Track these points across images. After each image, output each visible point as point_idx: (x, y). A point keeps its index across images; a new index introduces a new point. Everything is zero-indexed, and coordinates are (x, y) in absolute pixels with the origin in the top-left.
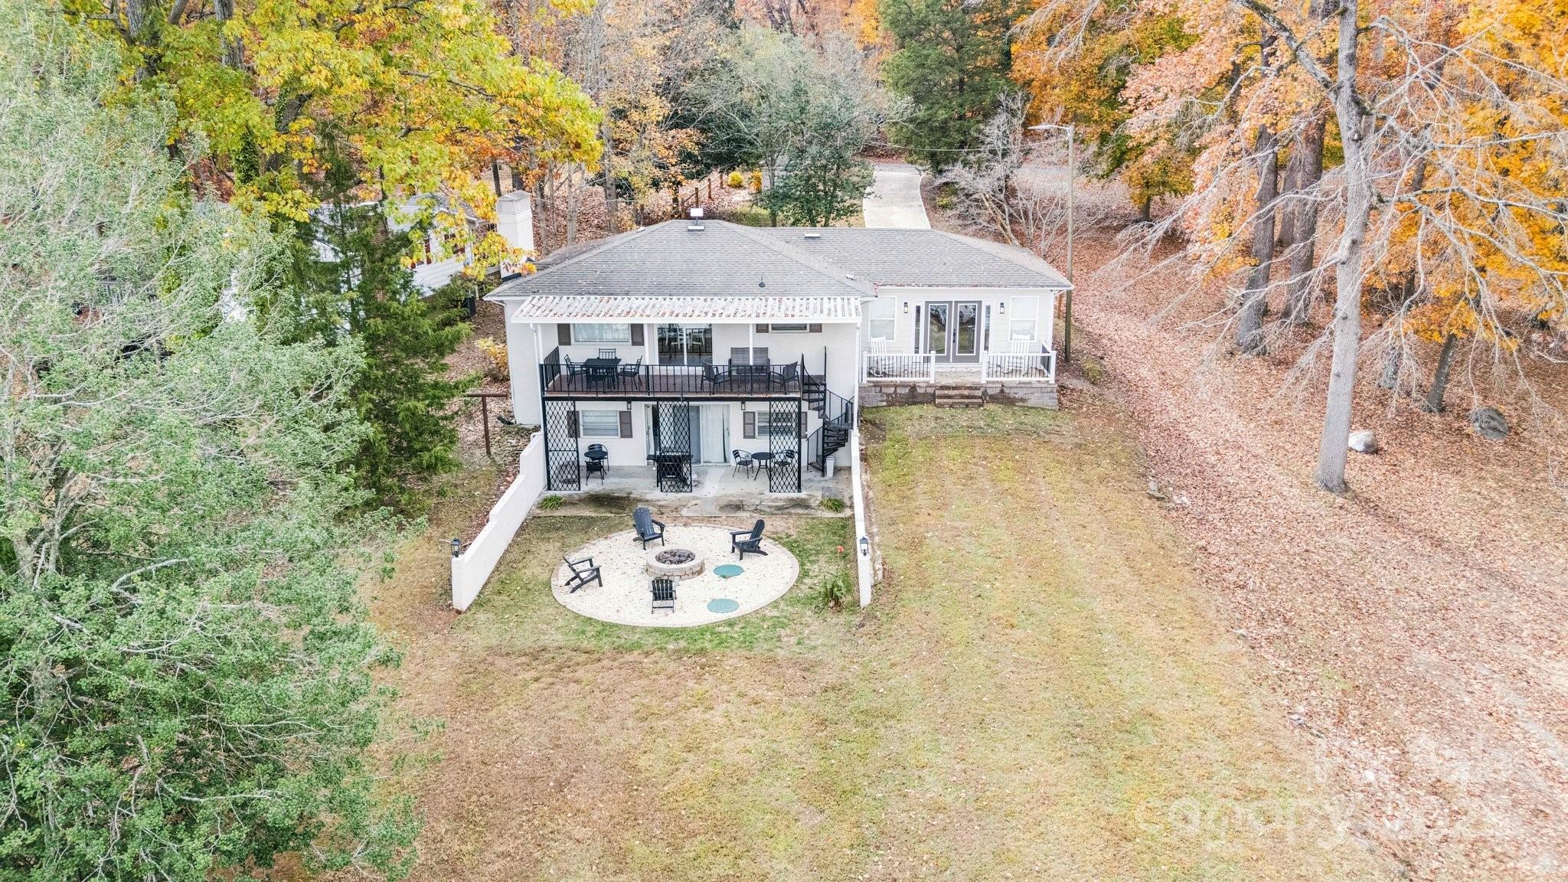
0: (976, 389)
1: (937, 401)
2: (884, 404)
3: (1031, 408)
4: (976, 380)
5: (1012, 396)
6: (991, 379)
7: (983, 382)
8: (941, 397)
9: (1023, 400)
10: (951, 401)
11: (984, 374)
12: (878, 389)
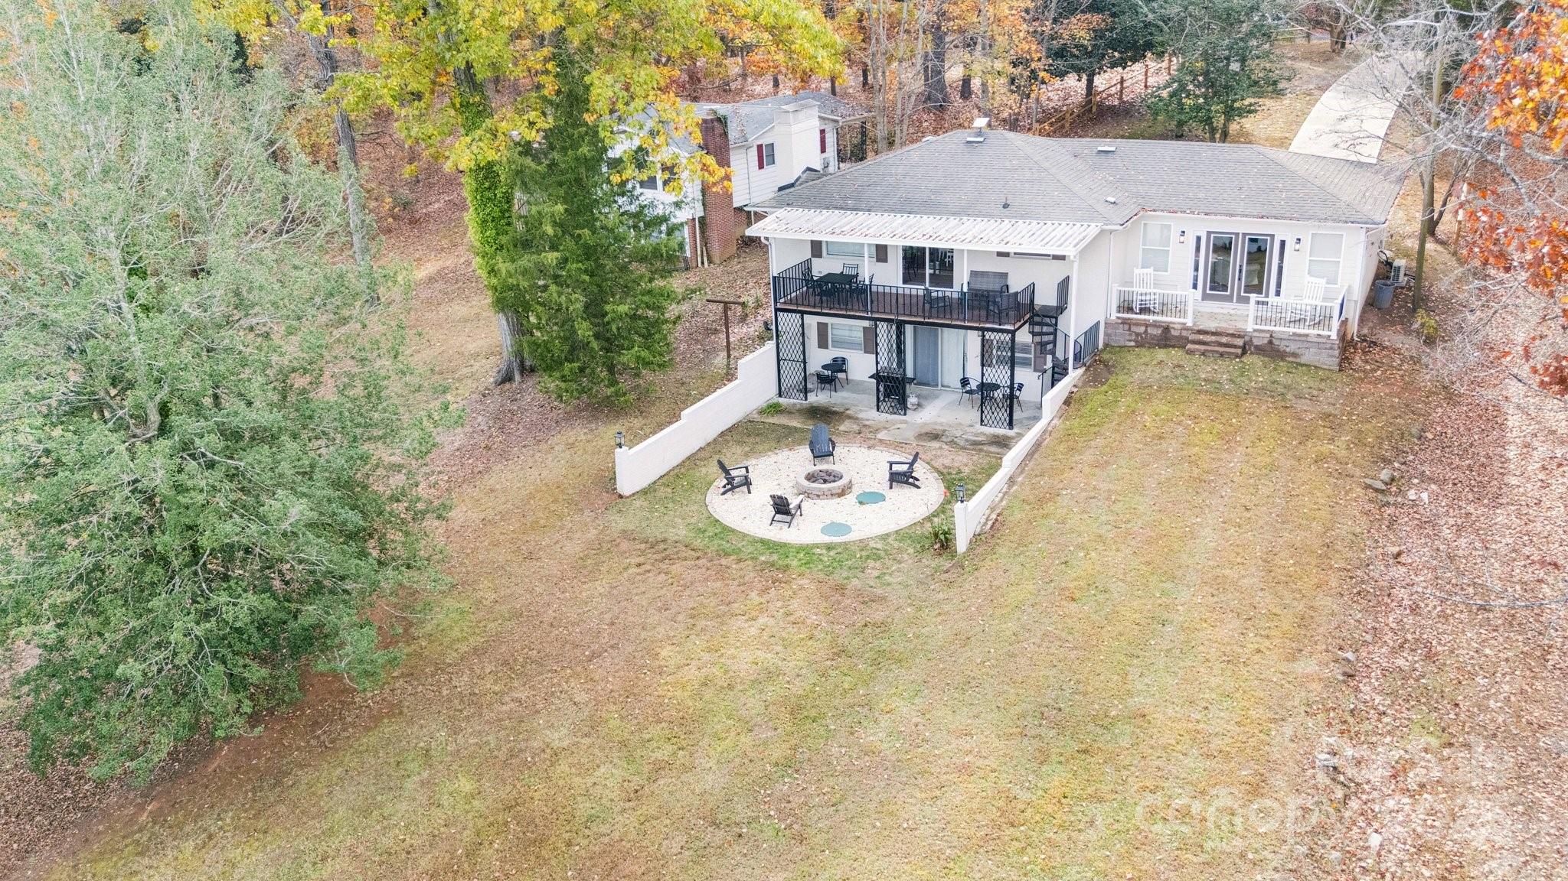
0: (1239, 336)
1: (1189, 346)
2: (1133, 344)
3: (1302, 365)
4: (1240, 325)
5: (1282, 348)
6: (1258, 327)
7: (1250, 329)
8: (1194, 342)
9: (1294, 355)
10: (1202, 348)
11: (1251, 319)
12: (1127, 327)
